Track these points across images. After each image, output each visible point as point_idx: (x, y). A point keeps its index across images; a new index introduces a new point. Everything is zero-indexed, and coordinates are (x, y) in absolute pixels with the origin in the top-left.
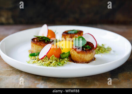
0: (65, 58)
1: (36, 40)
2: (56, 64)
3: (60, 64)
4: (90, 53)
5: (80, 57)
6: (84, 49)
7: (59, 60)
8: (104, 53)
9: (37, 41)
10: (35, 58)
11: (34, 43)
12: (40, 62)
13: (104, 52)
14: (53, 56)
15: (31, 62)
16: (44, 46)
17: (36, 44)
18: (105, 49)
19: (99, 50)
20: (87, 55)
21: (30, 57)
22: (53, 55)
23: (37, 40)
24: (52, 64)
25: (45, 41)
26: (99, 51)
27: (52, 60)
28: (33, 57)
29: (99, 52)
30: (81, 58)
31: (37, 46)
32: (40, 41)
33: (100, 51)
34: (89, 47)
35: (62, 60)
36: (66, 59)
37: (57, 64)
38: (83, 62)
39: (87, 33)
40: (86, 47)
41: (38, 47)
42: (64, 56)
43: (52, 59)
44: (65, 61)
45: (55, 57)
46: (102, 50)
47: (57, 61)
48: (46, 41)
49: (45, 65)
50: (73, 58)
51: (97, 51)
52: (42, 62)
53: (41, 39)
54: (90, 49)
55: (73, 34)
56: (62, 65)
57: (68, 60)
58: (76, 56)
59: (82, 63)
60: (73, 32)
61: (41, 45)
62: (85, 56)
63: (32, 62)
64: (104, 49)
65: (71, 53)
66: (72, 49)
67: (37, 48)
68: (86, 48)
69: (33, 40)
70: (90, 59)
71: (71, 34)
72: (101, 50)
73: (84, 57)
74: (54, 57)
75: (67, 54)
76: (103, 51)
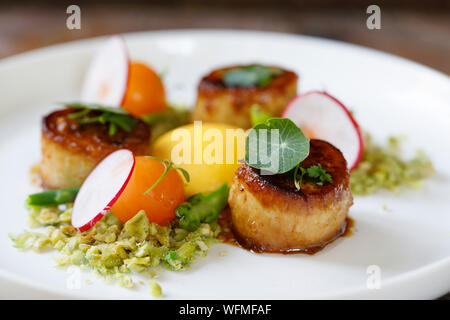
0: (203, 221)
1: (61, 126)
2: (151, 261)
3: (174, 258)
4: (326, 207)
5: (274, 222)
6: (298, 186)
7: (172, 234)
8: (397, 189)
9: (68, 130)
10: (52, 221)
11: (52, 139)
12: (77, 247)
13: (397, 183)
14: (141, 219)
15: (29, 242)
16: (99, 158)
17: (63, 145)
18: (403, 166)
19: (371, 173)
20: (308, 214)
21: (33, 209)
22: (141, 213)
23: (69, 122)
24: (130, 262)
25: (108, 130)
26: (370, 181)
27: (133, 239)
28: (45, 213)
29: (370, 186)
30: (278, 231)
31: (68, 158)
32: (82, 128)
33: (376, 181)
34: (321, 173)
35: (184, 238)
36: (206, 230)
37: (156, 261)
38: (289, 247)
39: (319, 93)
40: (306, 175)
41: (71, 162)
42: (196, 213)
43: (136, 233)
44: (201, 244)
45: (150, 222)
46: (387, 176)
47: (160, 244)
48: (112, 131)
49: (99, 263)
50: (239, 226)
51: (364, 177)
52: (83, 246)
53: (87, 120)
54: (326, 183)
55: (247, 88)
56: (185, 264)
57: (218, 231)
58: (257, 217)
59: (285, 253)
60: (250, 78)
61: (88, 153)
62: (301, 219)
63: (37, 244)
64: (398, 170)
65: (230, 198)
66: (237, 181)
67: (67, 164)
68: (306, 179)
69: (50, 121)
70: (327, 231)
71: (238, 88)
72: (380, 176)
73: (294, 227)
74: (144, 225)
75: (215, 200)
76: (392, 178)
